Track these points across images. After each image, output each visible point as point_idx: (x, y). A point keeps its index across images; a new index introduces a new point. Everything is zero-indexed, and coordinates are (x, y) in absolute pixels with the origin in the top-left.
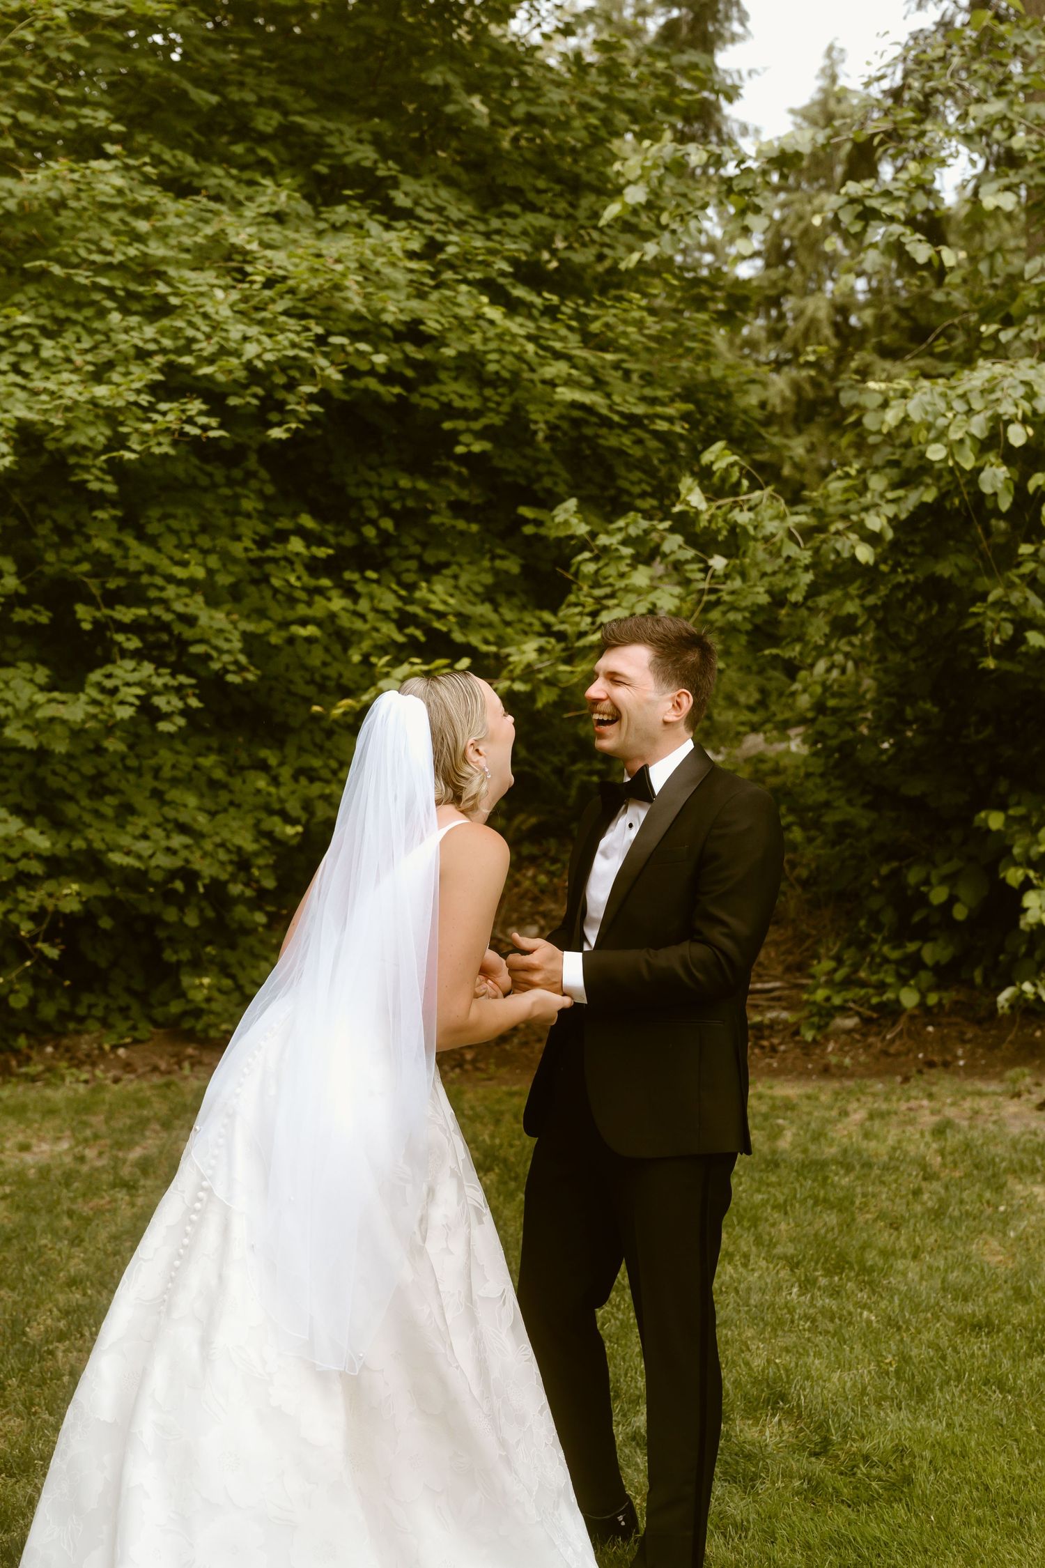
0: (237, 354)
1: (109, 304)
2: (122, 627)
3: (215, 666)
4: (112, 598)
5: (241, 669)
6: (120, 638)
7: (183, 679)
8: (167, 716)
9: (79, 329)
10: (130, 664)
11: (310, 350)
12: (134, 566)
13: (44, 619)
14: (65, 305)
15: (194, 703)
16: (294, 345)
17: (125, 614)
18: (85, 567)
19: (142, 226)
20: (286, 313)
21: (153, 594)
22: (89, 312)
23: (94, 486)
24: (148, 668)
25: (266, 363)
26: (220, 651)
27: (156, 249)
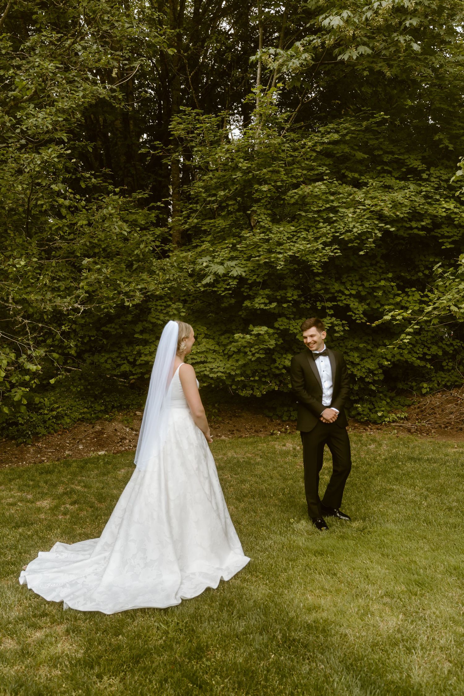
0: (350, 231)
1: (321, 221)
2: (329, 308)
3: (354, 318)
4: (328, 300)
5: (362, 319)
6: (328, 311)
7: (344, 322)
8: (337, 332)
9: (314, 228)
10: (328, 318)
11: (372, 229)
12: (333, 291)
13: (308, 307)
14: (311, 222)
15: (347, 328)
16: (367, 228)
17: (329, 304)
18: (323, 291)
19: (332, 198)
20: (368, 219)
21: (338, 298)
22: (316, 223)
23: (316, 271)
24: (334, 319)
25: (359, 234)
26: (356, 314)
27: (335, 204)
